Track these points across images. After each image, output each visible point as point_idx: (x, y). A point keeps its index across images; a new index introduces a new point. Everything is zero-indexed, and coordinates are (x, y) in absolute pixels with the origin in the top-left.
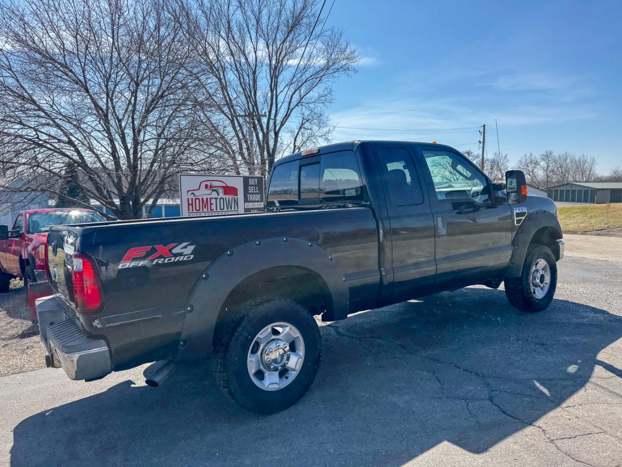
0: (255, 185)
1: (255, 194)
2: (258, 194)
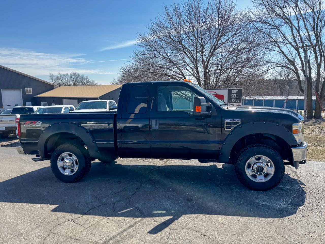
0: (236, 94)
1: (236, 98)
2: (237, 98)
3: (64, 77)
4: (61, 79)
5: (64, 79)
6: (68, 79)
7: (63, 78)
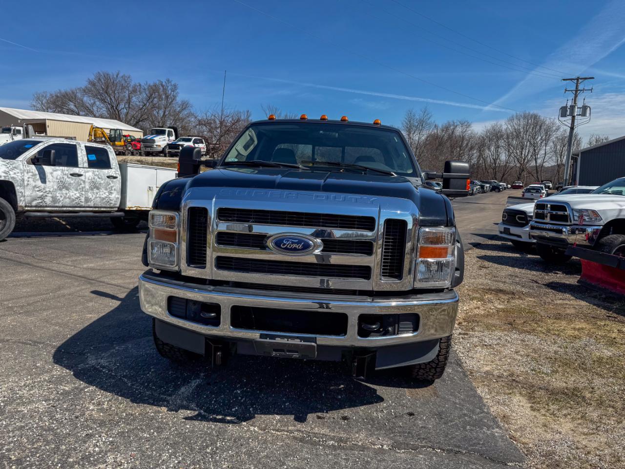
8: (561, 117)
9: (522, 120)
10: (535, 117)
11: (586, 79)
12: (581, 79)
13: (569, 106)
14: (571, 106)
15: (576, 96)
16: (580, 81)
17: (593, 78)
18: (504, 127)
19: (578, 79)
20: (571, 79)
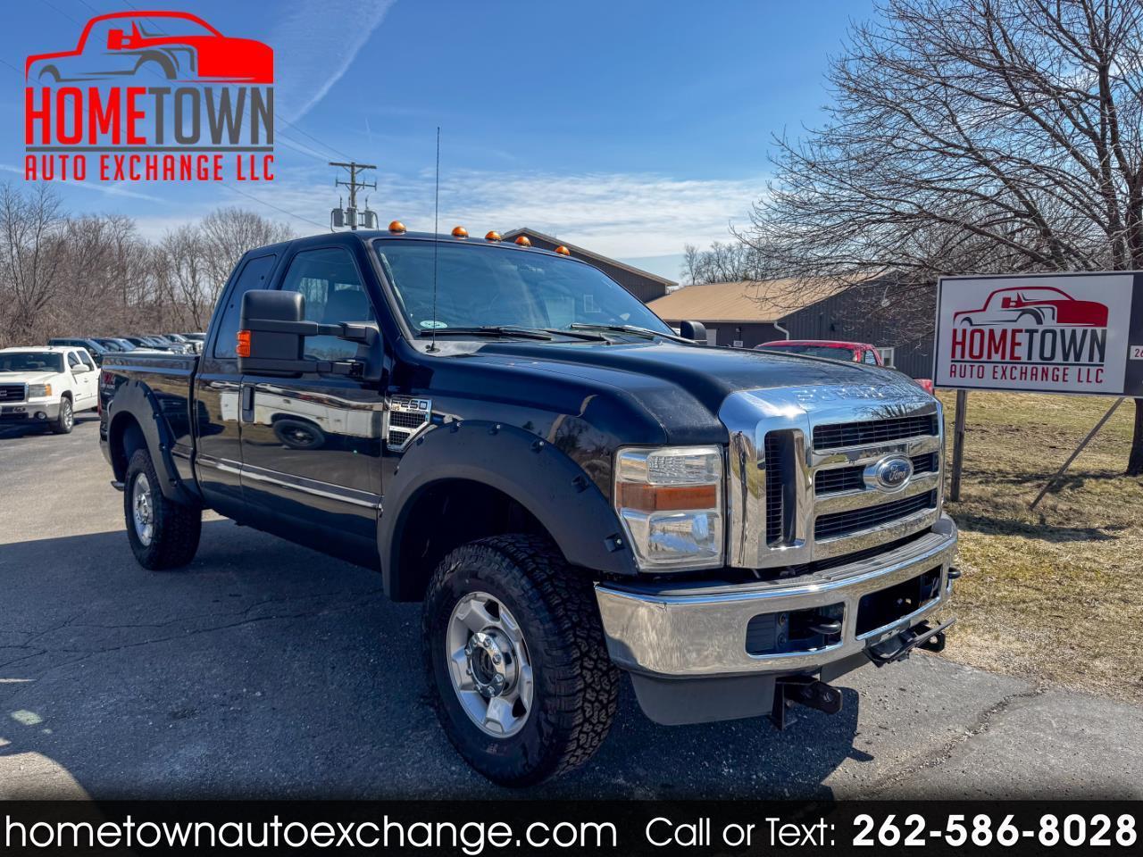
3: (729, 255)
4: (720, 262)
5: (728, 260)
6: (742, 259)
7: (726, 257)
8: (335, 225)
9: (230, 222)
10: (252, 219)
11: (364, 167)
12: (357, 166)
13: (345, 209)
14: (348, 209)
15: (353, 194)
16: (357, 169)
17: (374, 167)
18: (203, 234)
19: (353, 166)
20: (343, 165)
